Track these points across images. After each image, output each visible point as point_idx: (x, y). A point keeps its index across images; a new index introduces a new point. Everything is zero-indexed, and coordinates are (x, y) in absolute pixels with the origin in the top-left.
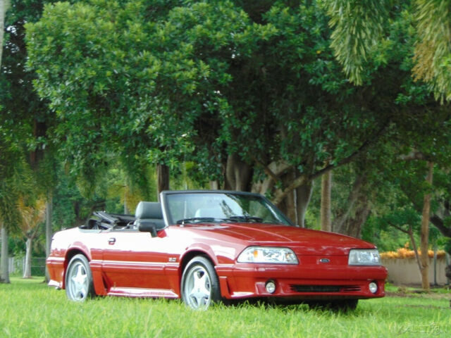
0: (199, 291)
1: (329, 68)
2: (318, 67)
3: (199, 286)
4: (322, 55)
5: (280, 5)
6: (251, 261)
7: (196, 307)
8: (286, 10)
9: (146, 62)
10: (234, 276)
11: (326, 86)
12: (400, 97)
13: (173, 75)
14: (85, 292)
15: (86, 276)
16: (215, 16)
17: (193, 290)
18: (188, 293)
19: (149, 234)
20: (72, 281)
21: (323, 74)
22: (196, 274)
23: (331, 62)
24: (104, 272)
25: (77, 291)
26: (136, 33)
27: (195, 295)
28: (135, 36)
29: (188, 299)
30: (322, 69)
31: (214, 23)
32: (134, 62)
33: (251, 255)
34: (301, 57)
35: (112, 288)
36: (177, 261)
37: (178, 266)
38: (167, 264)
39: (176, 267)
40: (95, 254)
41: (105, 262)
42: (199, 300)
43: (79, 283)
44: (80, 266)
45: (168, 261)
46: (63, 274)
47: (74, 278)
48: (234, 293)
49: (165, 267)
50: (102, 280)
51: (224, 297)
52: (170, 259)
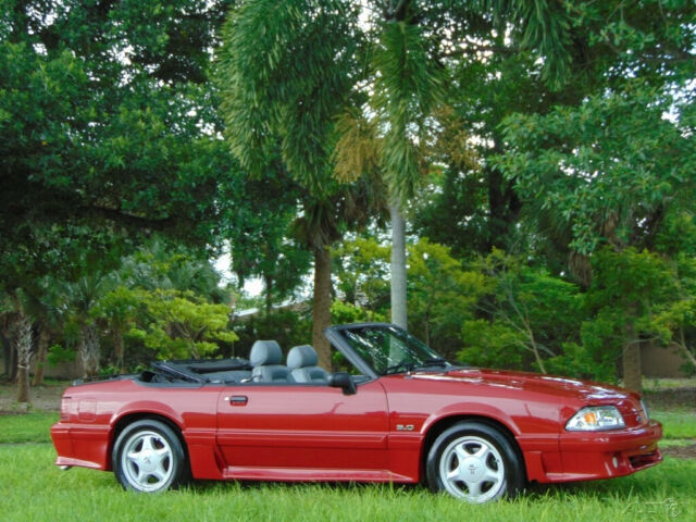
10: (560, 451)
15: (167, 449)
17: (456, 470)
18: (447, 475)
24: (219, 446)
25: (142, 474)
29: (446, 485)
33: (582, 420)
35: (232, 469)
36: (417, 428)
37: (422, 437)
38: (392, 434)
39: (417, 439)
40: (194, 419)
41: (224, 432)
42: (473, 486)
43: (149, 461)
44: (147, 438)
45: (395, 429)
46: (104, 448)
47: (133, 454)
48: (549, 474)
49: (387, 438)
50: (213, 457)
51: (534, 481)
52: (400, 427)
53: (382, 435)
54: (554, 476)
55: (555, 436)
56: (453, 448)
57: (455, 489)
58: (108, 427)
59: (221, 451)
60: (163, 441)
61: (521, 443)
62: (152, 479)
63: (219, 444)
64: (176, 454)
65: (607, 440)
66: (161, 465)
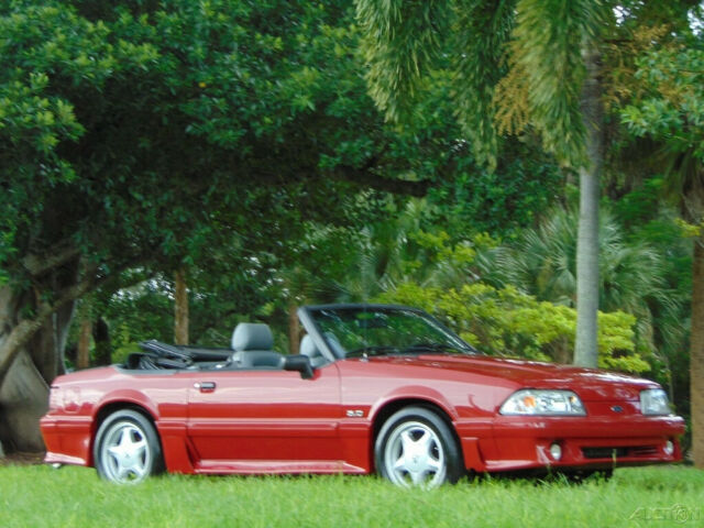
0: (415, 462)
1: (220, 108)
4: (207, 90)
6: (523, 414)
10: (495, 437)
11: (217, 138)
12: (324, 160)
13: (18, 119)
14: (142, 471)
15: (144, 443)
16: (65, 28)
17: (402, 459)
18: (392, 465)
20: (109, 453)
21: (210, 119)
22: (406, 437)
23: (223, 100)
25: (122, 469)
27: (405, 468)
30: (209, 110)
31: (67, 39)
33: (521, 404)
34: (173, 92)
35: (205, 463)
36: (366, 415)
37: (369, 424)
38: (342, 421)
39: (365, 426)
40: (168, 410)
41: (194, 422)
42: (416, 476)
43: (127, 456)
44: (127, 429)
45: (345, 416)
46: (87, 442)
47: (114, 449)
48: (488, 462)
49: (339, 426)
50: (185, 450)
51: (472, 470)
52: (350, 413)
53: (333, 422)
54: (493, 464)
55: (488, 420)
56: (399, 435)
57: (401, 479)
58: (89, 419)
59: (192, 443)
60: (141, 433)
61: (458, 429)
62: (130, 475)
63: (190, 436)
64: (152, 448)
65: (542, 425)
66: (140, 460)
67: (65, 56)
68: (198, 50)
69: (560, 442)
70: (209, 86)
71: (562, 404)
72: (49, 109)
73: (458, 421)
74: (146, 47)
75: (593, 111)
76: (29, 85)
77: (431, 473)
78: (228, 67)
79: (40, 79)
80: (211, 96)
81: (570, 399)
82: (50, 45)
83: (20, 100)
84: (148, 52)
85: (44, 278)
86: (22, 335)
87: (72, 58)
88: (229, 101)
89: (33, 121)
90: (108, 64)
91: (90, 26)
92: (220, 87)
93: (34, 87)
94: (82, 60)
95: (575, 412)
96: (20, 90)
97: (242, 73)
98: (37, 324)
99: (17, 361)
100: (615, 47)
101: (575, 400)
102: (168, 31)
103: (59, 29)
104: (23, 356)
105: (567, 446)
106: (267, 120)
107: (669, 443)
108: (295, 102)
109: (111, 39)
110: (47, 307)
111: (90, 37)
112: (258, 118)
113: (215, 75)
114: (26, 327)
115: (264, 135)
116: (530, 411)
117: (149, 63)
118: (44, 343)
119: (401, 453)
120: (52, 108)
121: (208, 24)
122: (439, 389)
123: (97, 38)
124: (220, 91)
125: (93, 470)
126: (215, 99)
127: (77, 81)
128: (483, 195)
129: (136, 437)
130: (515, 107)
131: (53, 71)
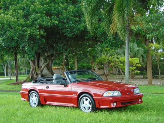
1: (69, 31)
2: (66, 31)
3: (86, 104)
5: (54, 15)
6: (108, 96)
7: (85, 110)
8: (56, 17)
9: (26, 30)
10: (102, 101)
11: (69, 36)
12: (86, 37)
13: (33, 33)
14: (37, 103)
15: (37, 98)
16: (42, 18)
18: (82, 106)
19: (63, 86)
20: (31, 99)
22: (84, 100)
24: (45, 97)
25: (33, 102)
26: (22, 22)
27: (84, 106)
28: (22, 23)
29: (81, 108)
30: (67, 31)
31: (42, 20)
32: (22, 30)
33: (107, 94)
35: (48, 102)
36: (76, 95)
38: (72, 96)
39: (76, 97)
41: (45, 94)
43: (34, 100)
44: (34, 95)
45: (72, 95)
46: (27, 97)
47: (32, 98)
48: (101, 106)
49: (71, 97)
50: (44, 99)
51: (97, 108)
52: (73, 94)
53: (70, 96)
54: (102, 107)
55: (100, 97)
56: (83, 99)
57: (83, 109)
58: (27, 92)
61: (94, 99)
64: (38, 99)
65: (112, 99)
66: (36, 101)
67: (41, 23)
68: (65, 21)
69: (116, 102)
70: (67, 27)
71: (116, 94)
72: (39, 32)
73: (94, 97)
74: (56, 21)
75: (128, 30)
76: (36, 27)
77: (89, 108)
78: (70, 24)
79: (37, 26)
80: (68, 28)
81: (118, 92)
82: (39, 21)
83: (34, 30)
84: (57, 22)
85: (48, 56)
86: (45, 65)
87: (43, 23)
88: (71, 29)
89: (36, 34)
90: (49, 24)
91: (47, 17)
92: (69, 27)
93: (36, 28)
94: (44, 23)
95: (119, 95)
96: (34, 28)
97: (73, 25)
98: (47, 63)
99: (45, 69)
100: (131, 18)
101: (119, 92)
102: (61, 18)
103: (41, 18)
104: (46, 68)
105: (117, 103)
106: (76, 32)
107: (140, 99)
108: (81, 29)
109: (51, 20)
110: (48, 61)
111: (47, 19)
112: (75, 31)
113: (68, 25)
114: (45, 64)
115: (76, 34)
116: (109, 95)
117: (57, 24)
118: (49, 66)
119: (83, 103)
120: (39, 31)
121: (66, 17)
122: (90, 90)
123: (48, 20)
124: (69, 28)
125: (28, 102)
126: (68, 29)
127: (43, 26)
128: (112, 42)
129: (36, 96)
130: (113, 29)
131: (39, 25)
